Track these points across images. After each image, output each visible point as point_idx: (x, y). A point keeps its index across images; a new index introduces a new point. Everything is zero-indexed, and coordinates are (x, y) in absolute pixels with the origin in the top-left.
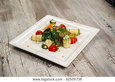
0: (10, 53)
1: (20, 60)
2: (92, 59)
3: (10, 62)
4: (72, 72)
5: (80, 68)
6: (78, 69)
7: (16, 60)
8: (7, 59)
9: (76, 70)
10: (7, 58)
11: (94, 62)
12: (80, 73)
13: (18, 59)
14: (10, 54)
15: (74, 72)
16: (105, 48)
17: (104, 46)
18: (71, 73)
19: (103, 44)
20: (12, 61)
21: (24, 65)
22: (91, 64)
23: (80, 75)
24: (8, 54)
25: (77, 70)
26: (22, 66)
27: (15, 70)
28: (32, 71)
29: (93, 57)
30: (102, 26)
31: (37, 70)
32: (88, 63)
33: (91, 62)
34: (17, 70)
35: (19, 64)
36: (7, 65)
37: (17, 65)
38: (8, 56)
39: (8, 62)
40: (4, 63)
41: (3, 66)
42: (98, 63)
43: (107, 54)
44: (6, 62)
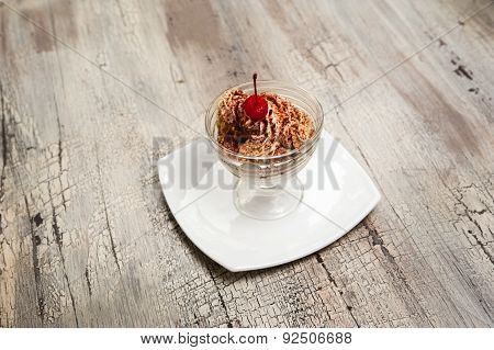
0: (66, 198)
1: (106, 232)
2: (391, 224)
3: (65, 239)
4: (313, 290)
5: (343, 269)
6: (333, 273)
7: (90, 231)
8: (55, 227)
9: (326, 276)
10: (55, 220)
11: (401, 239)
12: (344, 290)
13: (97, 227)
14: (67, 204)
15: (320, 289)
16: (444, 176)
17: (441, 166)
18: (307, 291)
19: (435, 155)
20: (74, 236)
21: (118, 255)
22: (388, 248)
23: (341, 301)
24: (57, 201)
25: (331, 280)
26: (111, 254)
27: (87, 274)
28: (151, 283)
29: (394, 218)
30: (433, 68)
31: (170, 275)
32: (374, 244)
33: (386, 239)
34: (92, 275)
35: (102, 249)
36: (54, 252)
37: (93, 253)
38: (57, 212)
39: (58, 240)
40: (44, 241)
41: (39, 257)
42: (415, 247)
43: (451, 204)
44: (51, 237)
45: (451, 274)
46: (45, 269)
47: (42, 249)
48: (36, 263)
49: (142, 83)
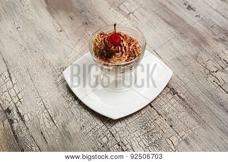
0: (20, 98)
1: (45, 111)
2: (179, 84)
3: (26, 118)
4: (152, 121)
5: (163, 108)
6: (159, 111)
7: (37, 112)
8: (18, 113)
9: (157, 113)
10: (17, 110)
11: (185, 90)
12: (166, 118)
13: (40, 109)
14: (21, 100)
15: (155, 120)
16: (196, 57)
17: (193, 53)
18: (150, 122)
19: (189, 48)
20: (30, 116)
21: (55, 121)
22: (180, 95)
23: (167, 124)
24: (16, 100)
25: (159, 115)
26: (51, 122)
27: (42, 133)
28: (75, 132)
29: (179, 81)
31: (83, 127)
32: (174, 94)
33: (179, 92)
34: (45, 133)
35: (46, 120)
36: (22, 126)
37: (42, 123)
38: (17, 105)
39: (22, 119)
40: (15, 121)
41: (15, 129)
42: (192, 93)
43: (202, 70)
44: (18, 119)
45: (211, 102)
46: (20, 135)
47: (15, 125)
48: (14, 132)
49: (41, 34)
